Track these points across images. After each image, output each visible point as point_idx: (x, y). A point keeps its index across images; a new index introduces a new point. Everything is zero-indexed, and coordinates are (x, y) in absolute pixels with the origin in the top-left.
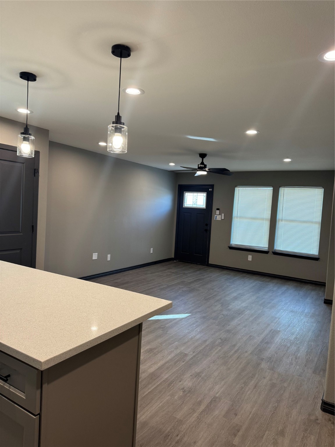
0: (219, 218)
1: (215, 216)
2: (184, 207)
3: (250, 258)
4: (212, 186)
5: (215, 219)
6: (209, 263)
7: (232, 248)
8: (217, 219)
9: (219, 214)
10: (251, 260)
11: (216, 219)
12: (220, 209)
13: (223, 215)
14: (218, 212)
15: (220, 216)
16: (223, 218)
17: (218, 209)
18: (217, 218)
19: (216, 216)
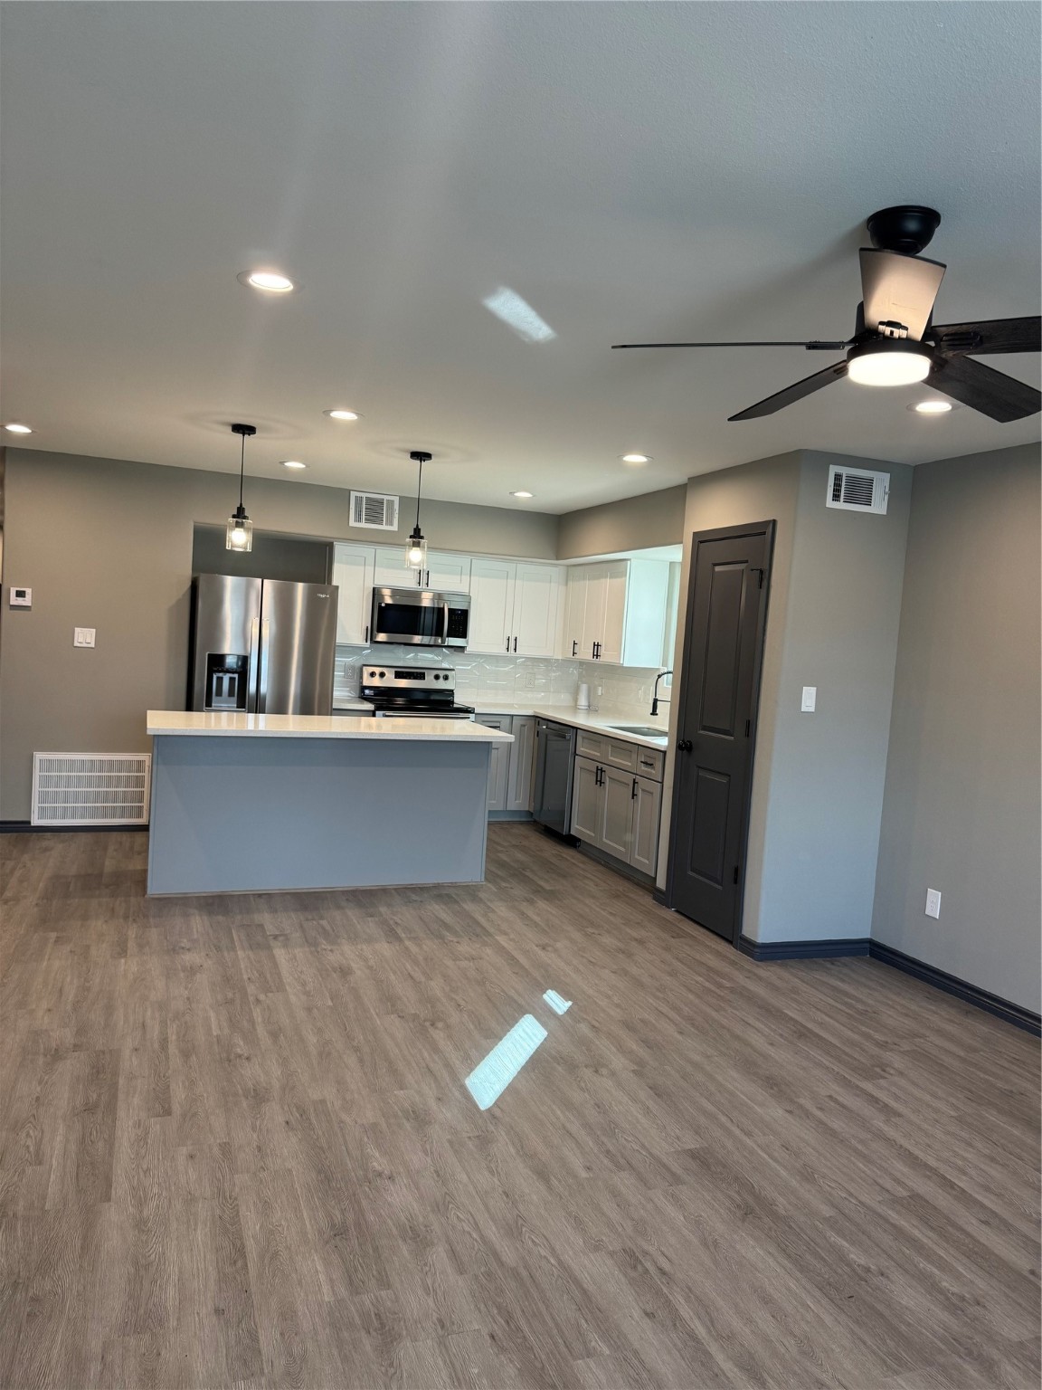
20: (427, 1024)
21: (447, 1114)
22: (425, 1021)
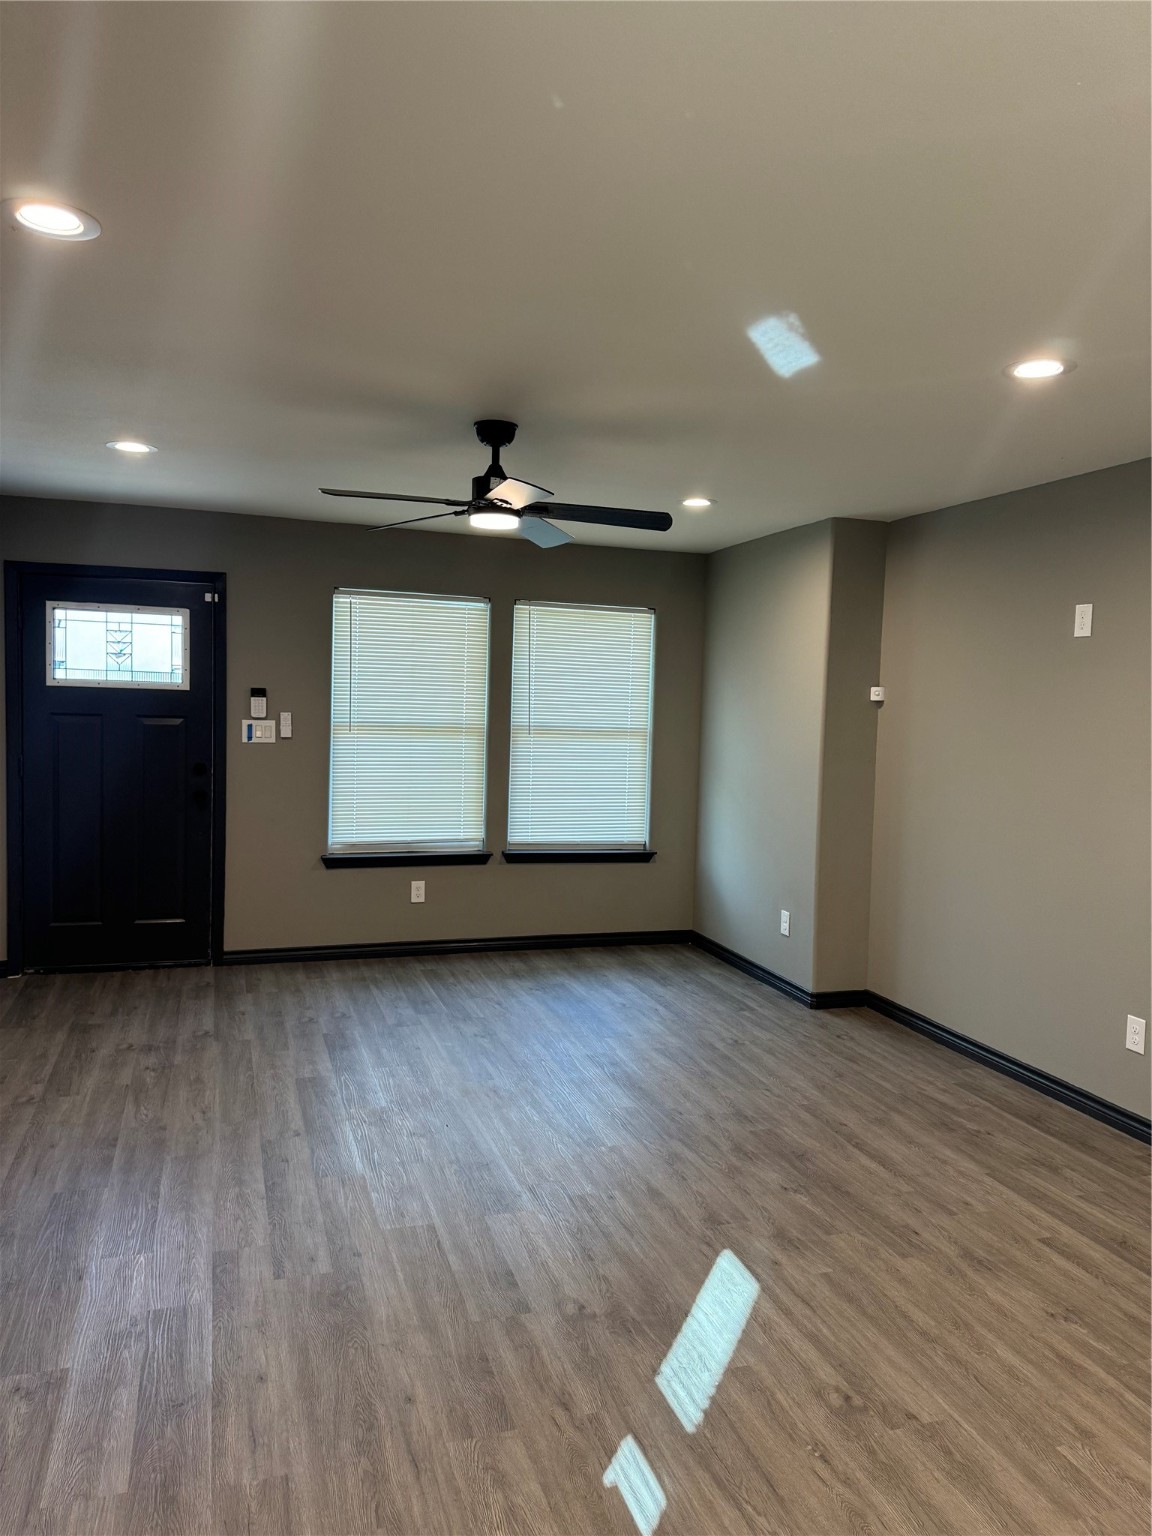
0: (263, 732)
1: (245, 723)
2: (49, 682)
3: (418, 891)
4: (216, 580)
5: (245, 739)
6: (227, 948)
7: (333, 863)
8: (254, 740)
9: (264, 715)
10: (422, 900)
11: (250, 738)
12: (268, 692)
13: (286, 717)
14: (258, 705)
15: (272, 723)
16: (286, 732)
17: (259, 692)
18: (254, 735)
19: (250, 727)
20: (857, 1401)
21: (762, 1246)
22: (865, 1409)
